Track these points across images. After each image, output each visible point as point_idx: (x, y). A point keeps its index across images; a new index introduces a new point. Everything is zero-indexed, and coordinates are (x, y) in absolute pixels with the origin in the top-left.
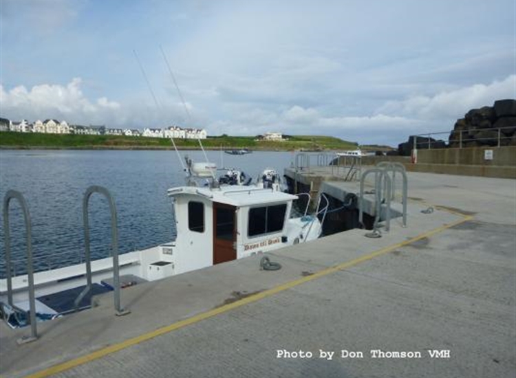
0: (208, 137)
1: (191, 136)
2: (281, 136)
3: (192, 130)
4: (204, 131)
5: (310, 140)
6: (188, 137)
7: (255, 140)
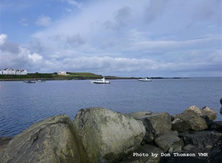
0: (28, 74)
1: (18, 73)
2: (66, 73)
3: (18, 70)
4: (25, 71)
5: (80, 74)
6: (17, 74)
7: (53, 75)
